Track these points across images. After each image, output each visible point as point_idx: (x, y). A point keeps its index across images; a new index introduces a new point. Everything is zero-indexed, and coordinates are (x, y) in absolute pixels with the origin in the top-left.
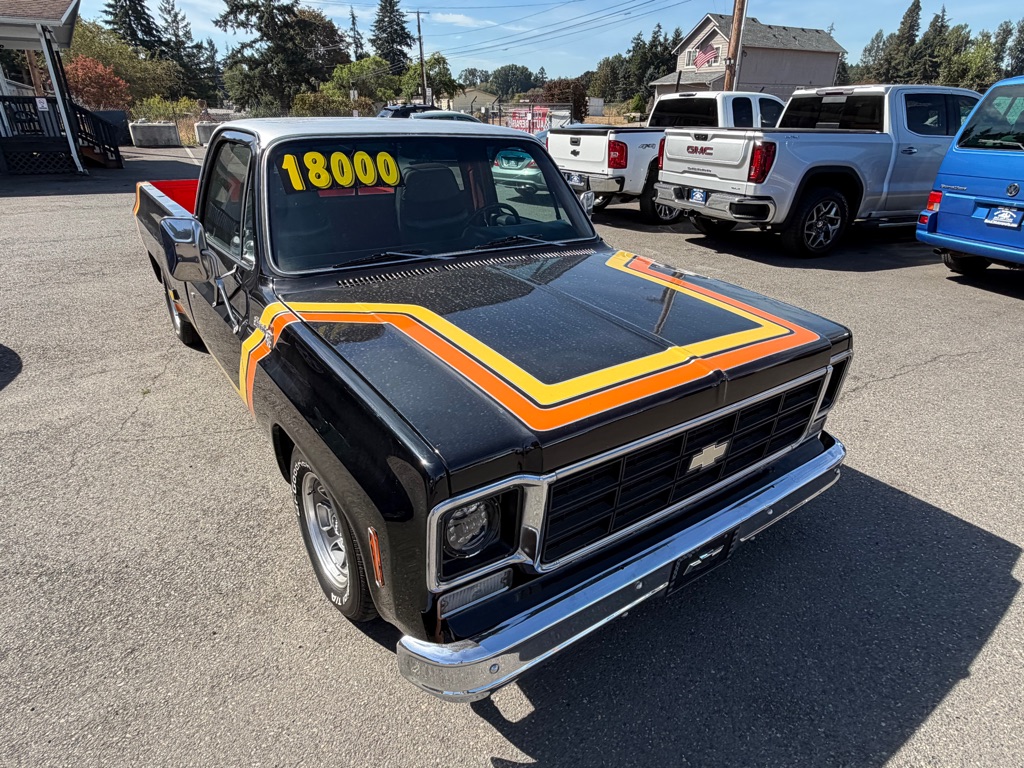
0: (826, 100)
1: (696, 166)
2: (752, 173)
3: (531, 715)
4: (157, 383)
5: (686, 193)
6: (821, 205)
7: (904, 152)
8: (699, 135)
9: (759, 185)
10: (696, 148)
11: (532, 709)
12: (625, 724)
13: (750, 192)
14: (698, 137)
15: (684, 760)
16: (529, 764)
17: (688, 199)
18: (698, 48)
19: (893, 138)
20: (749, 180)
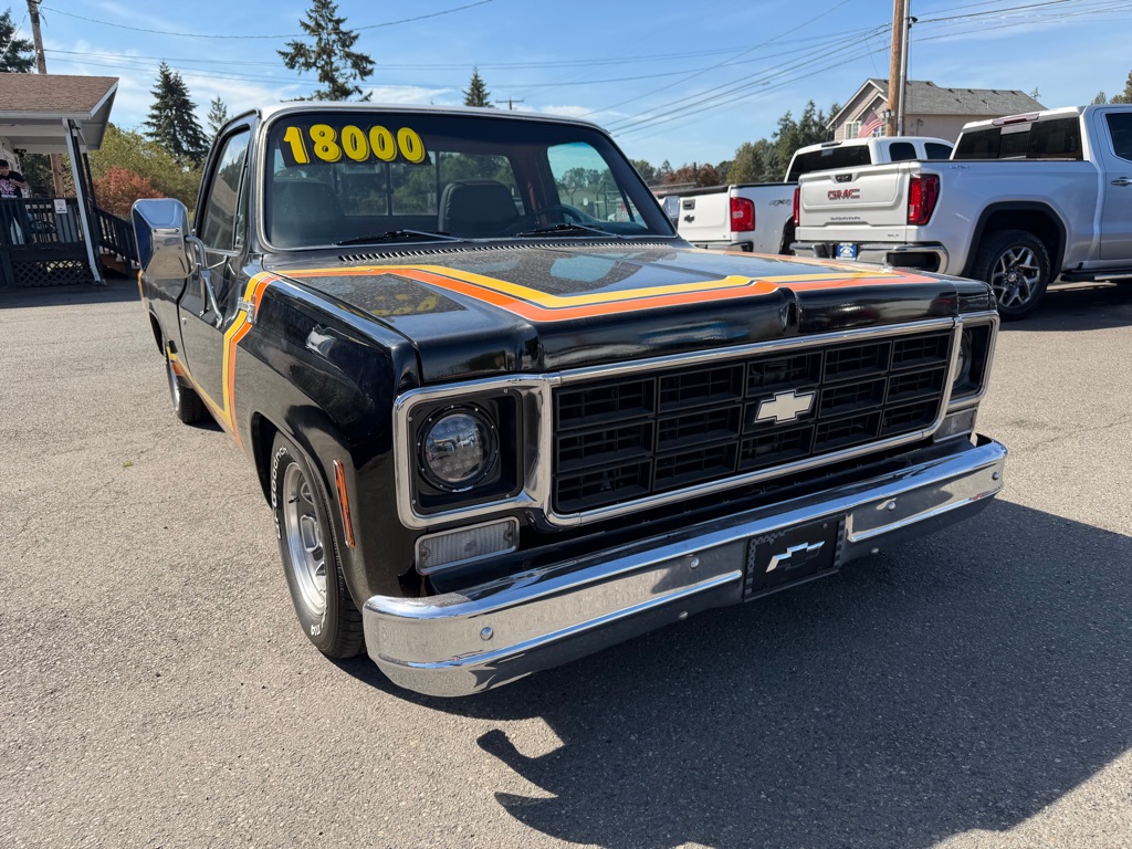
0: (1005, 130)
1: (841, 215)
2: (912, 214)
3: (558, 751)
4: (143, 457)
5: (831, 251)
6: (1010, 251)
7: (1116, 183)
8: (841, 176)
9: (922, 228)
10: (839, 192)
11: (560, 744)
12: (685, 761)
13: (912, 238)
14: (840, 179)
15: (764, 796)
16: (546, 800)
17: (834, 257)
18: (859, 119)
19: (1098, 168)
20: (909, 223)
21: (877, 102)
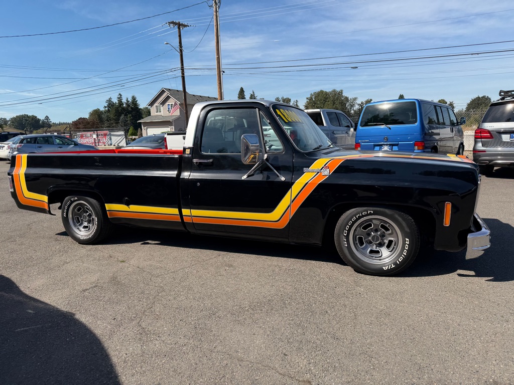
3: (475, 272)
7: (332, 133)
18: (161, 104)
19: (328, 128)
21: (168, 98)
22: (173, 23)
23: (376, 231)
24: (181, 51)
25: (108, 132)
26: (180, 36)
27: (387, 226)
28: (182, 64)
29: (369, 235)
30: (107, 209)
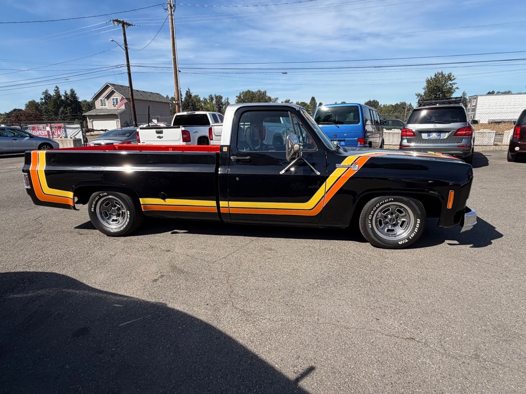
18: (106, 98)
21: (112, 93)
22: (117, 21)
23: (392, 214)
24: (126, 48)
25: (62, 125)
26: (124, 34)
27: (402, 210)
28: (128, 62)
29: (386, 217)
30: (141, 203)
